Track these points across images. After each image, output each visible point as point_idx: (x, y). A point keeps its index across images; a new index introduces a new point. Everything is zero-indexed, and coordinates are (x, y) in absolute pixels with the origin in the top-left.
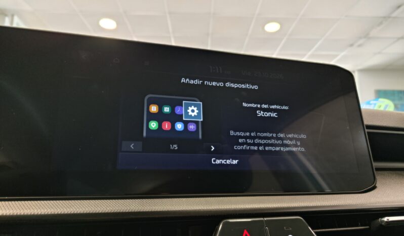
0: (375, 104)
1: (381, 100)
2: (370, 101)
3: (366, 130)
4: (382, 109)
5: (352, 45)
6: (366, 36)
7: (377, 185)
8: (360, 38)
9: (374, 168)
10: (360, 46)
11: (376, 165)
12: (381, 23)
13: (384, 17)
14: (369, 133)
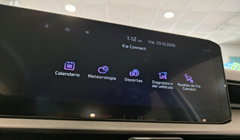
0: (230, 66)
1: (235, 63)
2: (227, 64)
3: (227, 83)
4: (234, 69)
5: (217, 29)
6: (226, 24)
7: (232, 119)
8: (222, 24)
9: (230, 107)
10: (221, 29)
11: (232, 105)
12: (235, 16)
13: (238, 13)
14: (228, 85)
